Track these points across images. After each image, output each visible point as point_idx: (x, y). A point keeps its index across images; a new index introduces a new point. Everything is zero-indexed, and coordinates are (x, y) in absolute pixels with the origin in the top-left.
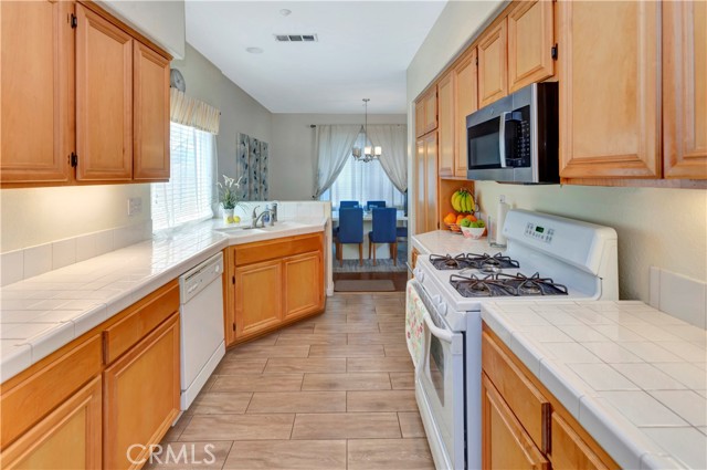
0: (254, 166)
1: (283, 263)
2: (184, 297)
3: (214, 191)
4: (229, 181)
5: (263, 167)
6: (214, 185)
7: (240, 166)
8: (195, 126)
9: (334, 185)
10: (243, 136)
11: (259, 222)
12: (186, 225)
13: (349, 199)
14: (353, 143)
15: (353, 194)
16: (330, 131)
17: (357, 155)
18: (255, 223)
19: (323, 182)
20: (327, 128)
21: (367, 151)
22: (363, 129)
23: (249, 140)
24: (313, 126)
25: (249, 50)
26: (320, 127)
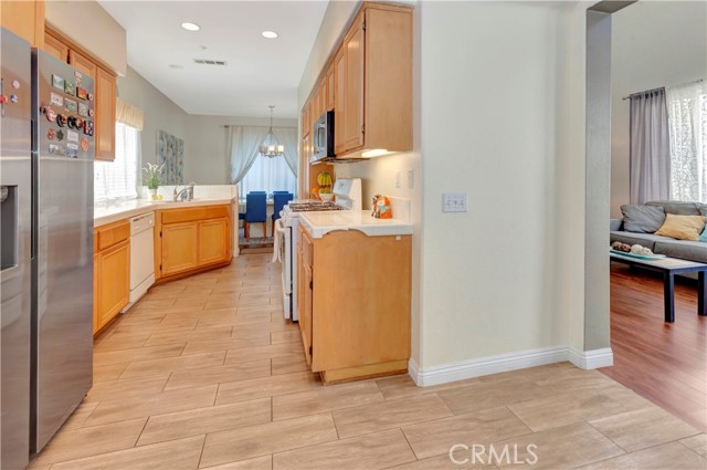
0: (172, 160)
1: (198, 225)
2: (133, 231)
3: (138, 176)
4: (153, 167)
5: (179, 160)
6: (138, 170)
7: (159, 158)
8: (126, 123)
9: (245, 179)
10: (162, 132)
11: (179, 198)
12: (117, 199)
13: (257, 189)
14: (262, 142)
15: (262, 186)
16: (242, 131)
17: (263, 151)
18: (176, 198)
19: (235, 176)
20: (239, 129)
21: (272, 148)
22: (271, 131)
23: (167, 136)
24: (226, 127)
25: (172, 66)
26: (233, 126)
